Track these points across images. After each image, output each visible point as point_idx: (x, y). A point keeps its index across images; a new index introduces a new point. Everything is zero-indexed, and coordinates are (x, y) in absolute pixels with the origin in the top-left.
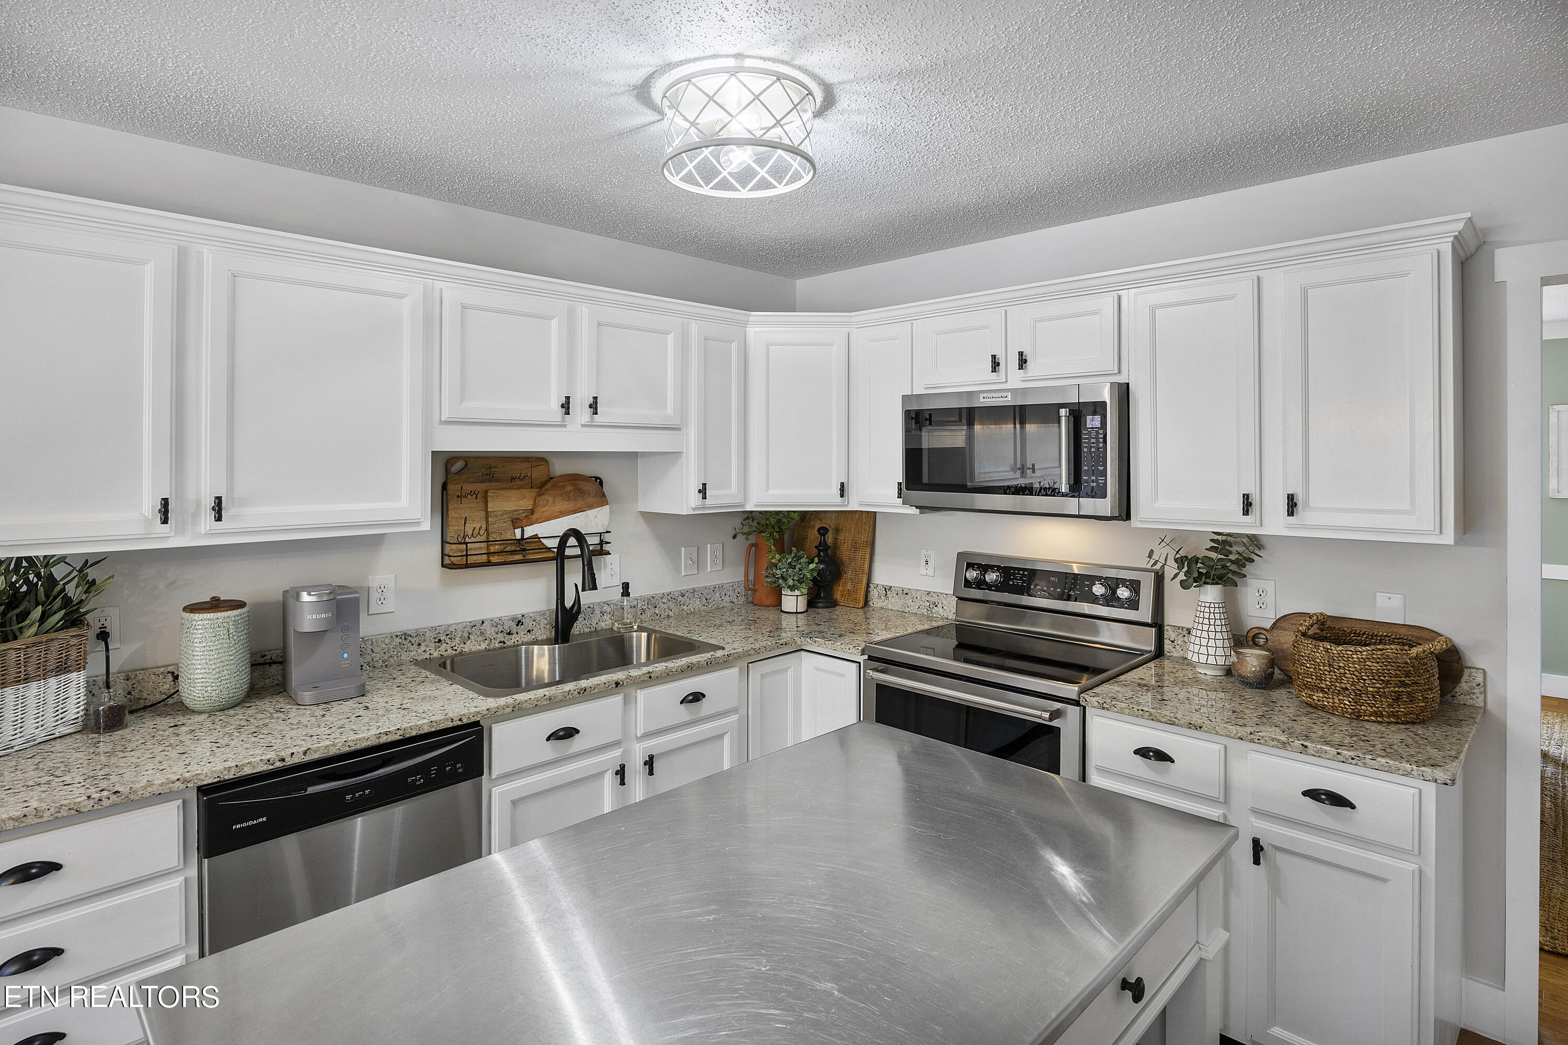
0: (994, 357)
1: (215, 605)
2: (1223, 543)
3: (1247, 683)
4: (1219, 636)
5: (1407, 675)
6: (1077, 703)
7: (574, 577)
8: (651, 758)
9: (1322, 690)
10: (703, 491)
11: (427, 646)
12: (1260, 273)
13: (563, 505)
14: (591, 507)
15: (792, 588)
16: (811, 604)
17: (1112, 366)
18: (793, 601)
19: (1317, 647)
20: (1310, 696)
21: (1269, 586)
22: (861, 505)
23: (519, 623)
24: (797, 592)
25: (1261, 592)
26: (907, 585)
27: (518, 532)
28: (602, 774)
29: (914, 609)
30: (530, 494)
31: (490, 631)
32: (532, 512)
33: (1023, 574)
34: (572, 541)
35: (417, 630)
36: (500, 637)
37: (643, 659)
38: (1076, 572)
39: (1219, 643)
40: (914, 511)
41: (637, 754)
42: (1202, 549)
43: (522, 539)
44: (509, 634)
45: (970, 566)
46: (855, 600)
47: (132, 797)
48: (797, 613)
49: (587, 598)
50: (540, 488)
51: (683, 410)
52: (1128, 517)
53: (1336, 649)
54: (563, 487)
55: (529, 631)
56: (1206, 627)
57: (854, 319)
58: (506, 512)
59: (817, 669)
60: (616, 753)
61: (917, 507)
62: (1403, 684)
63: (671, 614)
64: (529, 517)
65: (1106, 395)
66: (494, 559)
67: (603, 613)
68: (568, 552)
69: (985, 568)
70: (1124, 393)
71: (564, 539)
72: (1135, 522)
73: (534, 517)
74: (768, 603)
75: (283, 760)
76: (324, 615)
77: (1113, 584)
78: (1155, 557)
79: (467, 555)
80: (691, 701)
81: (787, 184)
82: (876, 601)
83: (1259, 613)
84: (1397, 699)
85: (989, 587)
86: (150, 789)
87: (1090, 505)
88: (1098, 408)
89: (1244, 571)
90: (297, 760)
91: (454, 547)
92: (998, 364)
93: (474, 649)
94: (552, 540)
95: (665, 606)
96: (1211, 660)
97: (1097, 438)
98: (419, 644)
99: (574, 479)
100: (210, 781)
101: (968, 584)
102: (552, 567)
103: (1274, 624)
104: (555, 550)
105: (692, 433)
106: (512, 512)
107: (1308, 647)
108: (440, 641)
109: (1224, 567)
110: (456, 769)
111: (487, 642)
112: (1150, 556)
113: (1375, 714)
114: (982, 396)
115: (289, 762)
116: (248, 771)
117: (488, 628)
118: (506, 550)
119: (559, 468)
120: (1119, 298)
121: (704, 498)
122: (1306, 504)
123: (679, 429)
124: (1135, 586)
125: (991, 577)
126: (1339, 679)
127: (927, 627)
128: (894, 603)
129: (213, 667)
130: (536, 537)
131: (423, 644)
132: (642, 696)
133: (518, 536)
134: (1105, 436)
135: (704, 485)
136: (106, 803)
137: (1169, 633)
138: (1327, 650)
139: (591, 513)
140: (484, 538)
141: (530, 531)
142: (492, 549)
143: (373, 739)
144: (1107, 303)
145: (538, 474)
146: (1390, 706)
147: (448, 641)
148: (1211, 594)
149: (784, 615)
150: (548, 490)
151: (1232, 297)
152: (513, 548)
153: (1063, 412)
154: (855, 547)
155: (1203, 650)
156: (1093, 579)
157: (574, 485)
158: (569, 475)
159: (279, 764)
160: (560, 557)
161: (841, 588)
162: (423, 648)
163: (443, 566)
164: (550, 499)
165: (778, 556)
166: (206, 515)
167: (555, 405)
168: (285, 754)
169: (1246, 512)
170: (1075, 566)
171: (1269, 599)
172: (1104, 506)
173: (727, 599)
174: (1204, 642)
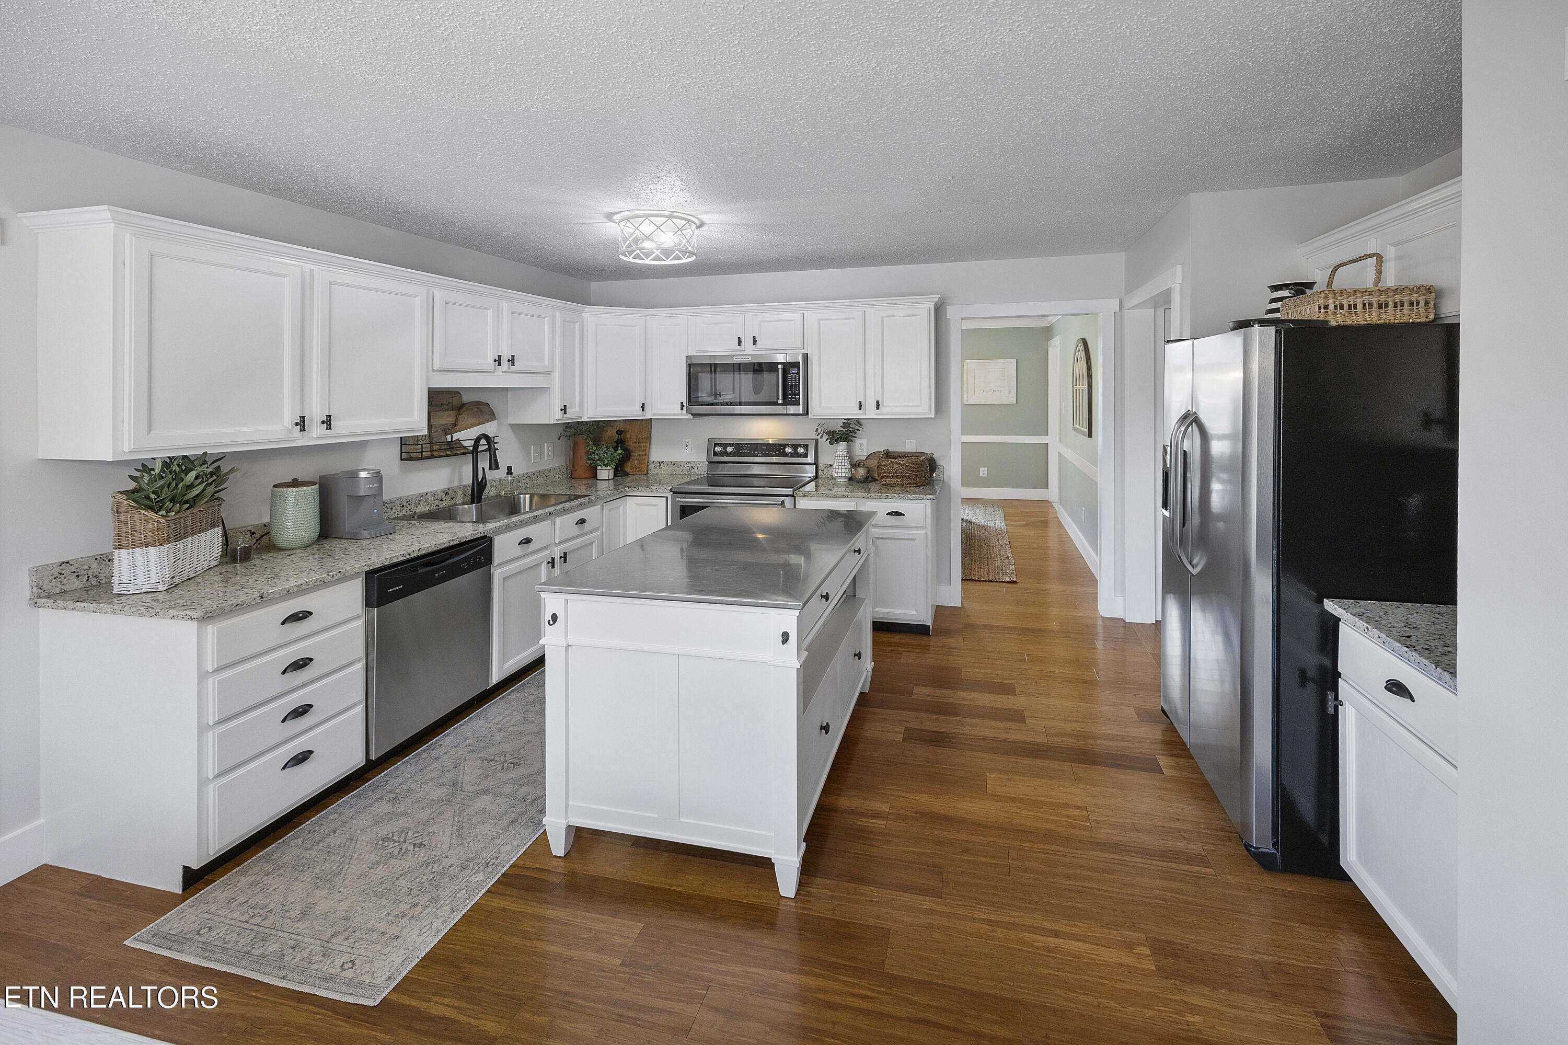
0: (739, 338)
1: (295, 483)
2: (847, 423)
3: (859, 482)
4: (846, 464)
5: (919, 467)
6: (792, 496)
7: (484, 463)
8: (565, 554)
9: (890, 478)
10: (564, 410)
11: (396, 509)
12: (865, 310)
13: (472, 421)
14: (488, 421)
15: (606, 465)
16: (615, 475)
17: (800, 345)
18: (605, 473)
19: (888, 461)
20: (885, 481)
21: (864, 441)
22: (653, 415)
23: (447, 494)
24: (609, 468)
25: (861, 444)
26: (673, 460)
27: (449, 438)
28: (541, 563)
29: (678, 472)
30: (453, 413)
31: (431, 499)
32: (455, 425)
33: (748, 447)
34: (483, 442)
35: (390, 500)
36: (436, 502)
37: (527, 510)
38: (771, 443)
39: (846, 467)
40: (690, 417)
41: (557, 552)
42: (838, 427)
43: (452, 441)
44: (441, 500)
45: (716, 445)
46: (641, 470)
47: (346, 574)
48: (609, 479)
49: (491, 475)
50: (459, 410)
51: (552, 361)
52: (807, 414)
53: (895, 461)
54: (472, 409)
55: (452, 498)
56: (840, 461)
57: (649, 313)
58: (441, 425)
59: (637, 504)
60: (547, 552)
61: (692, 414)
62: (918, 471)
63: (528, 486)
64: (455, 427)
65: (800, 360)
66: (436, 454)
67: (491, 486)
68: (480, 448)
69: (725, 446)
70: (806, 357)
71: (477, 441)
72: (810, 416)
73: (457, 428)
74: (586, 476)
75: (409, 554)
76: (376, 485)
77: (795, 447)
78: (819, 431)
79: (422, 452)
80: (580, 523)
81: (671, 260)
82: (653, 470)
83: (861, 453)
84: (916, 477)
85: (728, 454)
86: (354, 570)
87: (792, 409)
88: (796, 365)
89: (856, 435)
90: (415, 554)
91: (412, 447)
92: (741, 342)
93: (422, 511)
94: (470, 441)
95: (525, 481)
96: (843, 474)
97: (795, 378)
98: (392, 508)
99: (478, 404)
100: (379, 566)
101: (715, 454)
102: (470, 457)
103: (867, 458)
104: (471, 448)
105: (556, 375)
106: (445, 424)
107: (884, 462)
108: (403, 506)
109: (847, 434)
110: (481, 560)
111: (429, 506)
112: (817, 431)
113: (909, 484)
114: (735, 357)
115: (413, 555)
116: (395, 560)
117: (429, 498)
118: (442, 448)
119: (466, 398)
120: (803, 314)
121: (565, 413)
122: (883, 405)
123: (549, 374)
124: (806, 447)
125: (729, 449)
126: (896, 473)
127: (687, 481)
128: (665, 470)
129: (306, 519)
130: (458, 440)
131: (394, 508)
132: (558, 520)
133: (449, 440)
134: (799, 376)
135: (565, 406)
136: (336, 577)
137: (821, 467)
138: (891, 462)
139: (487, 424)
140: (428, 442)
141: (456, 436)
142: (435, 448)
143: (447, 543)
144: (797, 316)
145: (455, 401)
146: (914, 480)
147: (408, 506)
148: (842, 446)
149: (598, 482)
150: (464, 411)
151: (854, 318)
152: (446, 447)
153: (780, 366)
154: (639, 440)
155: (840, 471)
156: (785, 446)
157: (478, 408)
158: (477, 402)
159: (408, 557)
160: (475, 451)
161: (630, 465)
162: (394, 511)
163: (401, 460)
164: (466, 417)
165: (595, 448)
166: (317, 426)
167: (490, 360)
168: (410, 551)
169: (860, 409)
170: (770, 440)
171: (864, 447)
172: (800, 409)
173: (557, 476)
174: (840, 467)
